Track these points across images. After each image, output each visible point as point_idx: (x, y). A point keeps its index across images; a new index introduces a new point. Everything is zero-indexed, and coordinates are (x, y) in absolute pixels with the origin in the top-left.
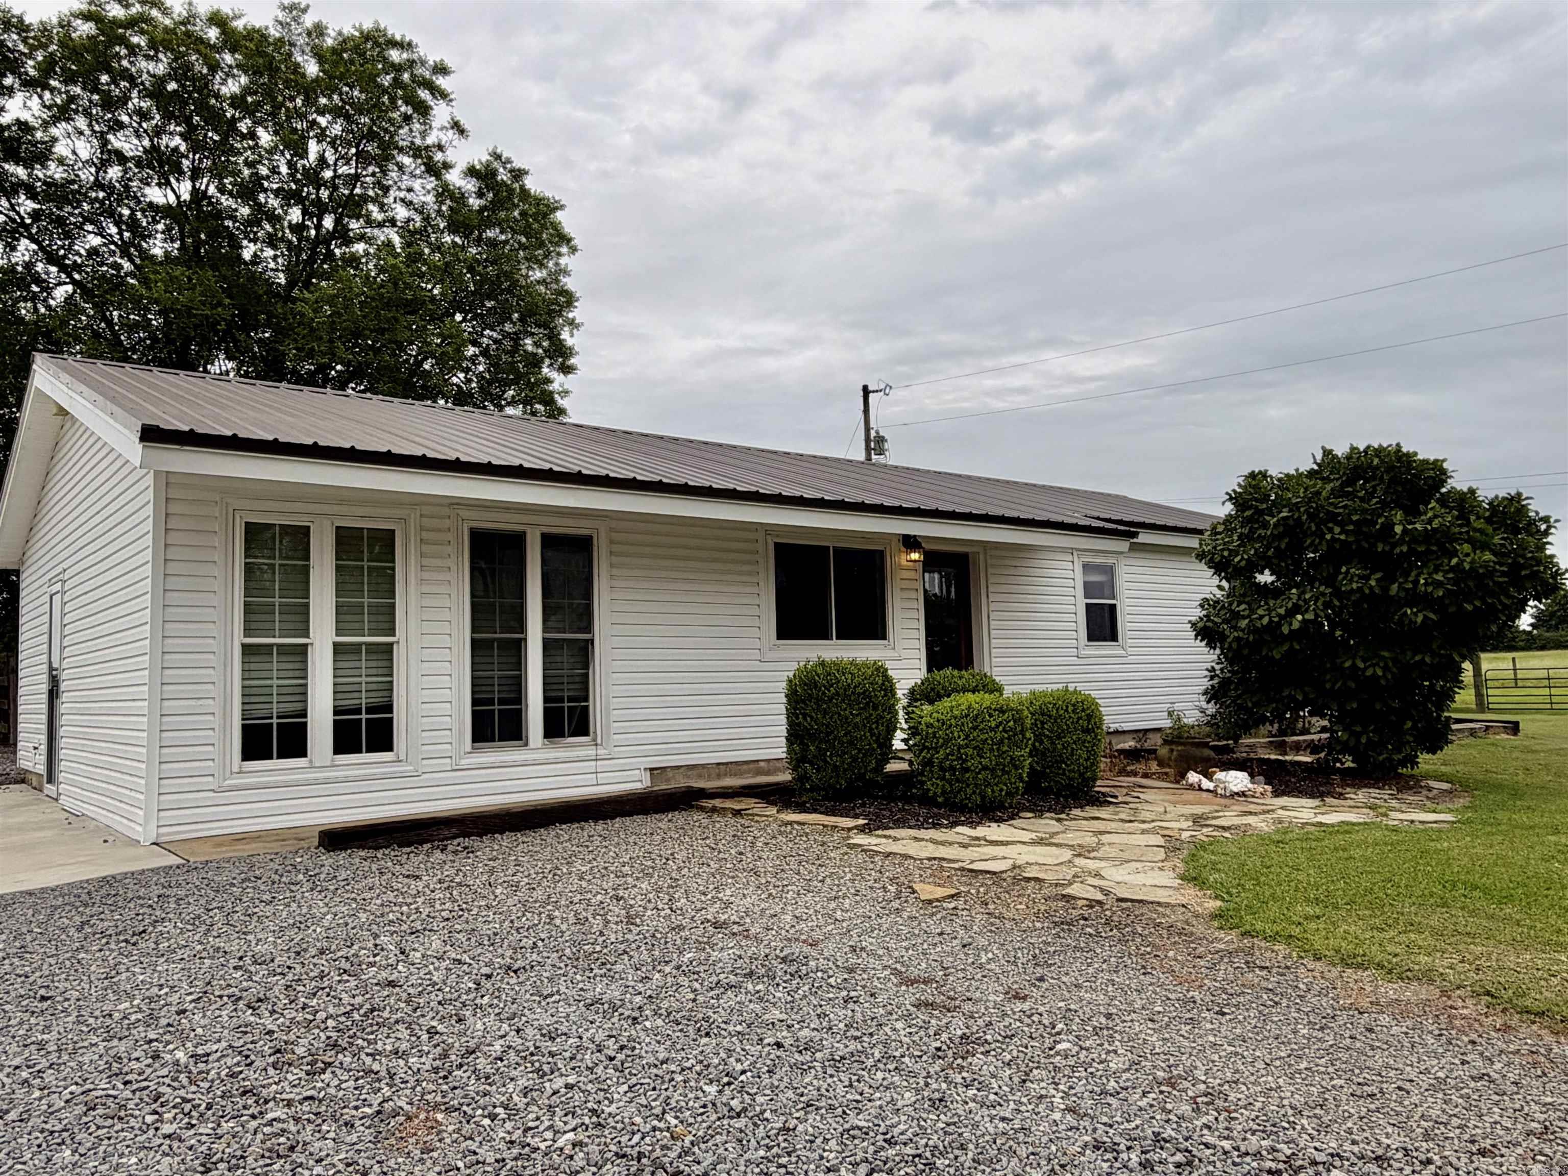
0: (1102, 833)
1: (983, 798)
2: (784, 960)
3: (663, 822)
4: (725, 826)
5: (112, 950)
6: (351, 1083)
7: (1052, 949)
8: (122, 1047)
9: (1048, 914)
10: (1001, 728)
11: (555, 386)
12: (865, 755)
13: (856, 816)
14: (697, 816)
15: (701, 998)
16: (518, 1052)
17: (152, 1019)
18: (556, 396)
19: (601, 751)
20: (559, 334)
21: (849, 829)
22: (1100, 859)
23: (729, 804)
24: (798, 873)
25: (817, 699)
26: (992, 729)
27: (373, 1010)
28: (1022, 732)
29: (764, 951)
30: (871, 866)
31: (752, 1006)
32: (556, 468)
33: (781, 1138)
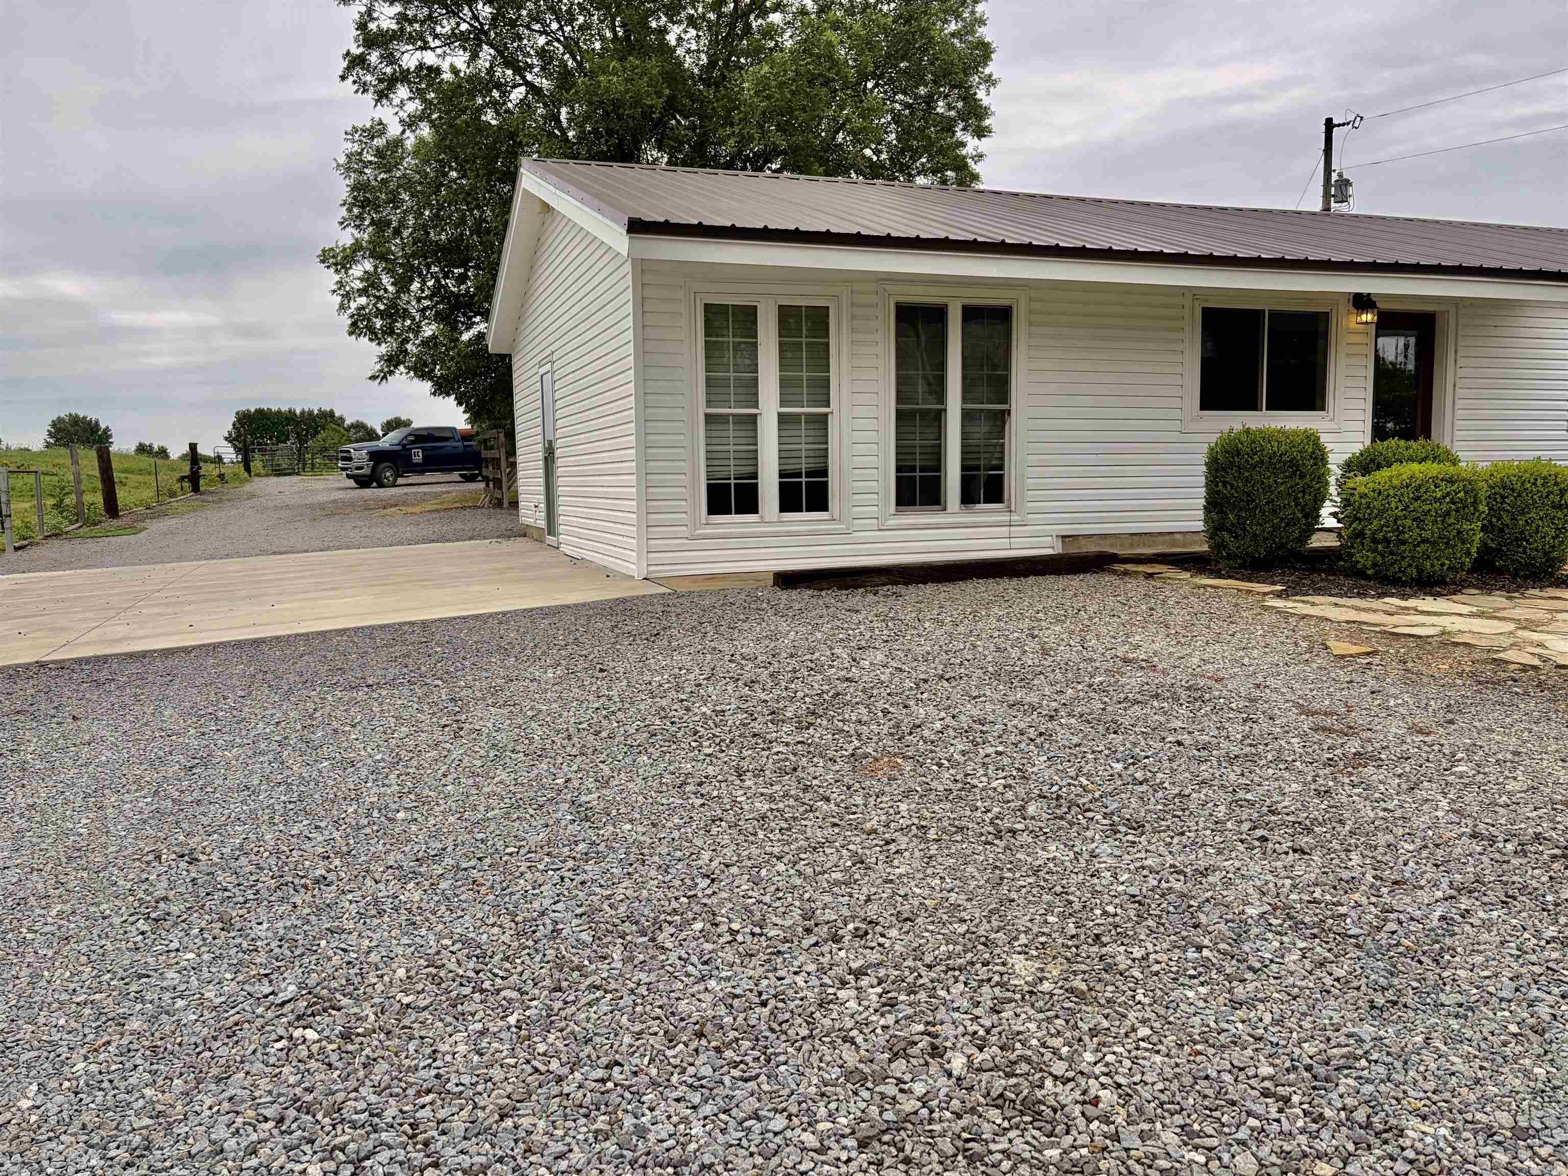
0: (1558, 611)
1: (1420, 571)
2: (1189, 689)
3: (1075, 581)
4: (1135, 588)
5: (639, 645)
6: (830, 736)
7: (1469, 702)
8: (664, 703)
9: (1473, 674)
10: (1448, 499)
11: (968, 150)
12: (1288, 524)
13: (1274, 583)
14: (1108, 578)
15: (1109, 708)
16: (955, 730)
17: (679, 688)
18: (969, 161)
19: (1015, 518)
20: (975, 94)
21: (1265, 594)
22: (1548, 632)
23: (1141, 568)
24: (1209, 627)
25: (1239, 467)
26: (1436, 500)
27: (838, 694)
28: (1475, 503)
29: (1169, 681)
30: (1284, 625)
31: (1156, 717)
32: (980, 239)
33: (1176, 800)
